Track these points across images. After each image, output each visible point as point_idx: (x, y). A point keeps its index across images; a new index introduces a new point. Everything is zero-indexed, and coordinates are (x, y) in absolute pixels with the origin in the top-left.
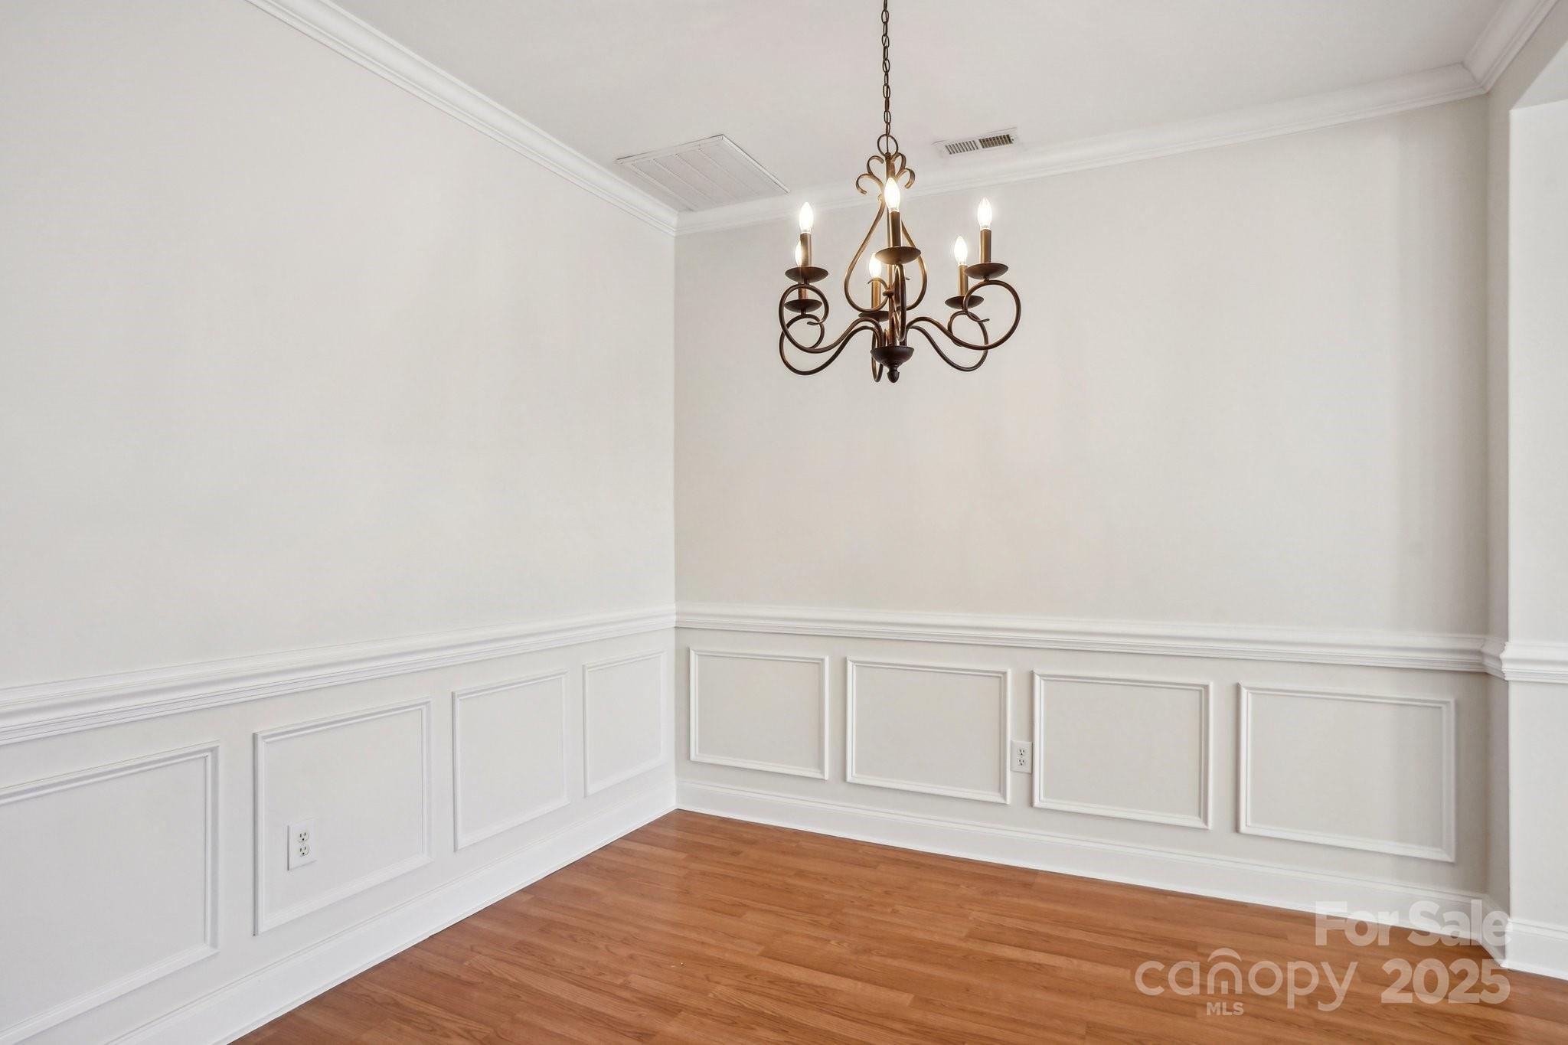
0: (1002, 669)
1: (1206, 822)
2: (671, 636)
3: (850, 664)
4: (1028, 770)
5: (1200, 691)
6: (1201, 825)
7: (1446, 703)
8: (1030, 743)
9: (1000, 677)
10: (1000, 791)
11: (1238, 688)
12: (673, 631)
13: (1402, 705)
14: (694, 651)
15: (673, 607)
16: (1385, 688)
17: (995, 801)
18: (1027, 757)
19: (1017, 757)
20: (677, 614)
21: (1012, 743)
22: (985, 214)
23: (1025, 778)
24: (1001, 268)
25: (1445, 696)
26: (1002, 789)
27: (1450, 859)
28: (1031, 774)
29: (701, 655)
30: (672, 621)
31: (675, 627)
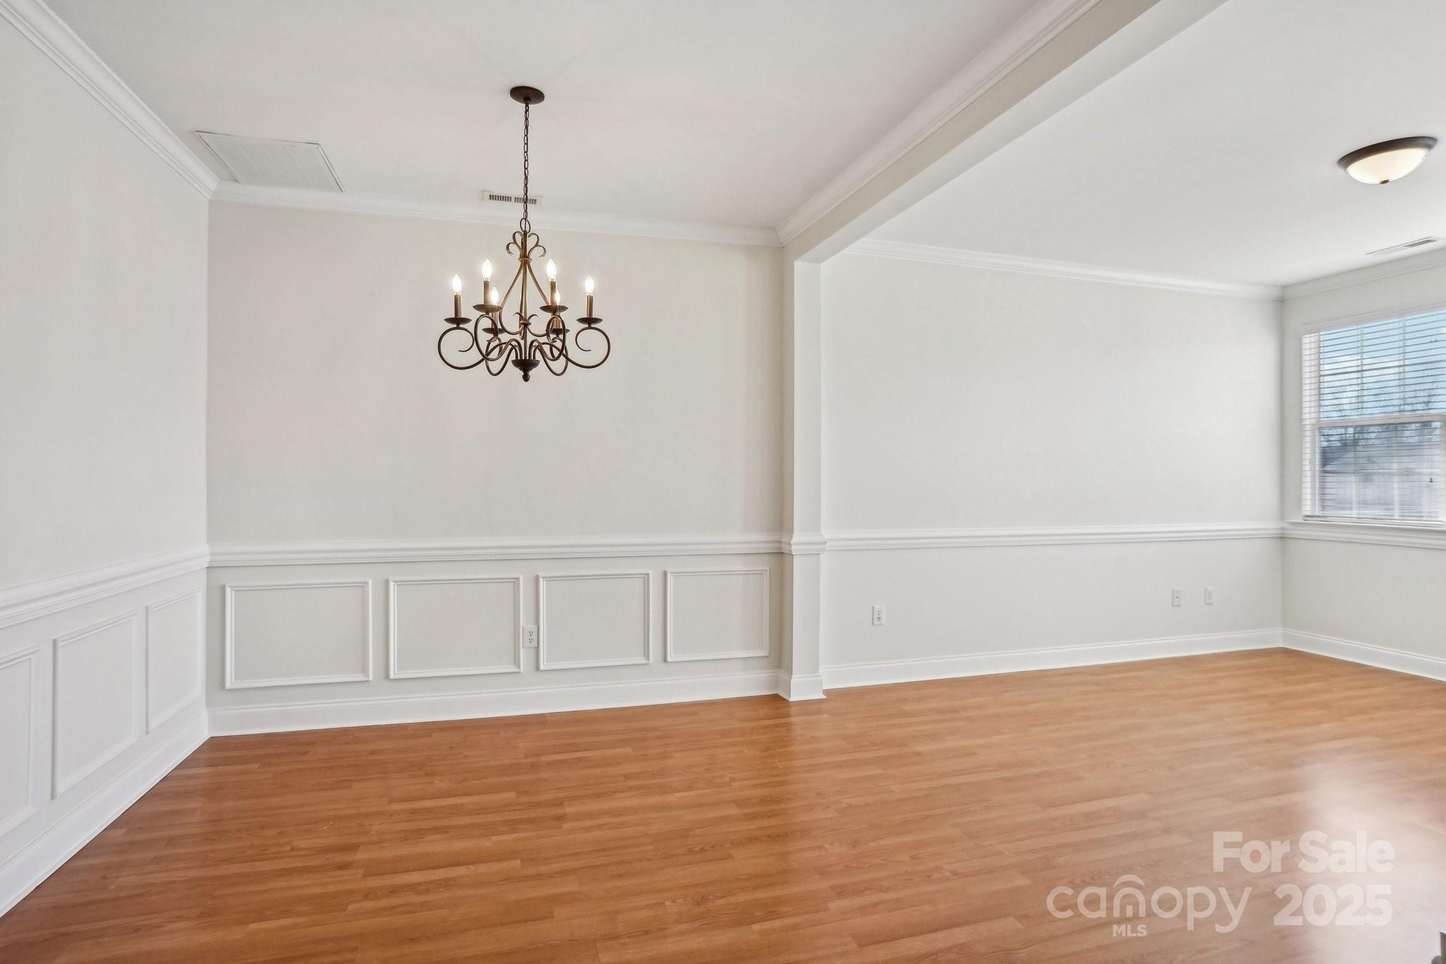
0: (516, 576)
1: (648, 659)
2: (204, 575)
3: (392, 584)
4: (534, 644)
5: (644, 578)
6: (644, 661)
7: (766, 570)
8: (537, 626)
9: (514, 582)
10: (515, 664)
11: (665, 573)
12: (206, 570)
13: (747, 574)
14: (231, 587)
15: (204, 549)
16: (738, 565)
17: (512, 671)
18: (534, 637)
19: (527, 637)
20: (211, 554)
21: (523, 628)
22: (589, 286)
23: (532, 652)
24: (597, 320)
25: (763, 566)
26: (517, 662)
27: (766, 655)
28: (537, 648)
29: (237, 590)
30: (205, 561)
31: (207, 568)
